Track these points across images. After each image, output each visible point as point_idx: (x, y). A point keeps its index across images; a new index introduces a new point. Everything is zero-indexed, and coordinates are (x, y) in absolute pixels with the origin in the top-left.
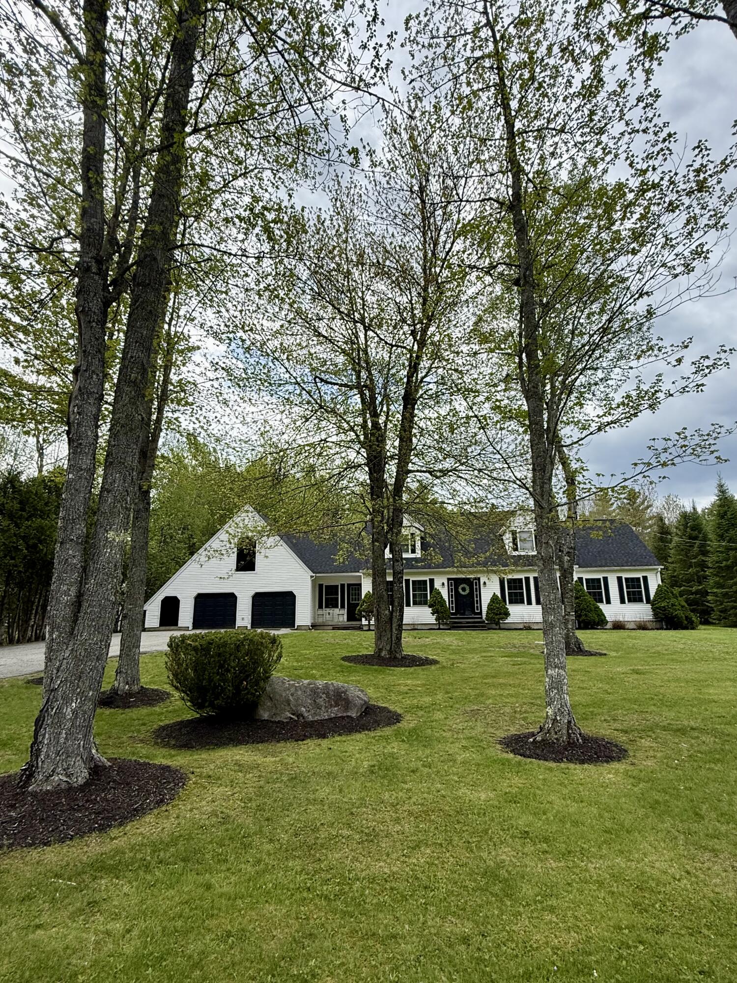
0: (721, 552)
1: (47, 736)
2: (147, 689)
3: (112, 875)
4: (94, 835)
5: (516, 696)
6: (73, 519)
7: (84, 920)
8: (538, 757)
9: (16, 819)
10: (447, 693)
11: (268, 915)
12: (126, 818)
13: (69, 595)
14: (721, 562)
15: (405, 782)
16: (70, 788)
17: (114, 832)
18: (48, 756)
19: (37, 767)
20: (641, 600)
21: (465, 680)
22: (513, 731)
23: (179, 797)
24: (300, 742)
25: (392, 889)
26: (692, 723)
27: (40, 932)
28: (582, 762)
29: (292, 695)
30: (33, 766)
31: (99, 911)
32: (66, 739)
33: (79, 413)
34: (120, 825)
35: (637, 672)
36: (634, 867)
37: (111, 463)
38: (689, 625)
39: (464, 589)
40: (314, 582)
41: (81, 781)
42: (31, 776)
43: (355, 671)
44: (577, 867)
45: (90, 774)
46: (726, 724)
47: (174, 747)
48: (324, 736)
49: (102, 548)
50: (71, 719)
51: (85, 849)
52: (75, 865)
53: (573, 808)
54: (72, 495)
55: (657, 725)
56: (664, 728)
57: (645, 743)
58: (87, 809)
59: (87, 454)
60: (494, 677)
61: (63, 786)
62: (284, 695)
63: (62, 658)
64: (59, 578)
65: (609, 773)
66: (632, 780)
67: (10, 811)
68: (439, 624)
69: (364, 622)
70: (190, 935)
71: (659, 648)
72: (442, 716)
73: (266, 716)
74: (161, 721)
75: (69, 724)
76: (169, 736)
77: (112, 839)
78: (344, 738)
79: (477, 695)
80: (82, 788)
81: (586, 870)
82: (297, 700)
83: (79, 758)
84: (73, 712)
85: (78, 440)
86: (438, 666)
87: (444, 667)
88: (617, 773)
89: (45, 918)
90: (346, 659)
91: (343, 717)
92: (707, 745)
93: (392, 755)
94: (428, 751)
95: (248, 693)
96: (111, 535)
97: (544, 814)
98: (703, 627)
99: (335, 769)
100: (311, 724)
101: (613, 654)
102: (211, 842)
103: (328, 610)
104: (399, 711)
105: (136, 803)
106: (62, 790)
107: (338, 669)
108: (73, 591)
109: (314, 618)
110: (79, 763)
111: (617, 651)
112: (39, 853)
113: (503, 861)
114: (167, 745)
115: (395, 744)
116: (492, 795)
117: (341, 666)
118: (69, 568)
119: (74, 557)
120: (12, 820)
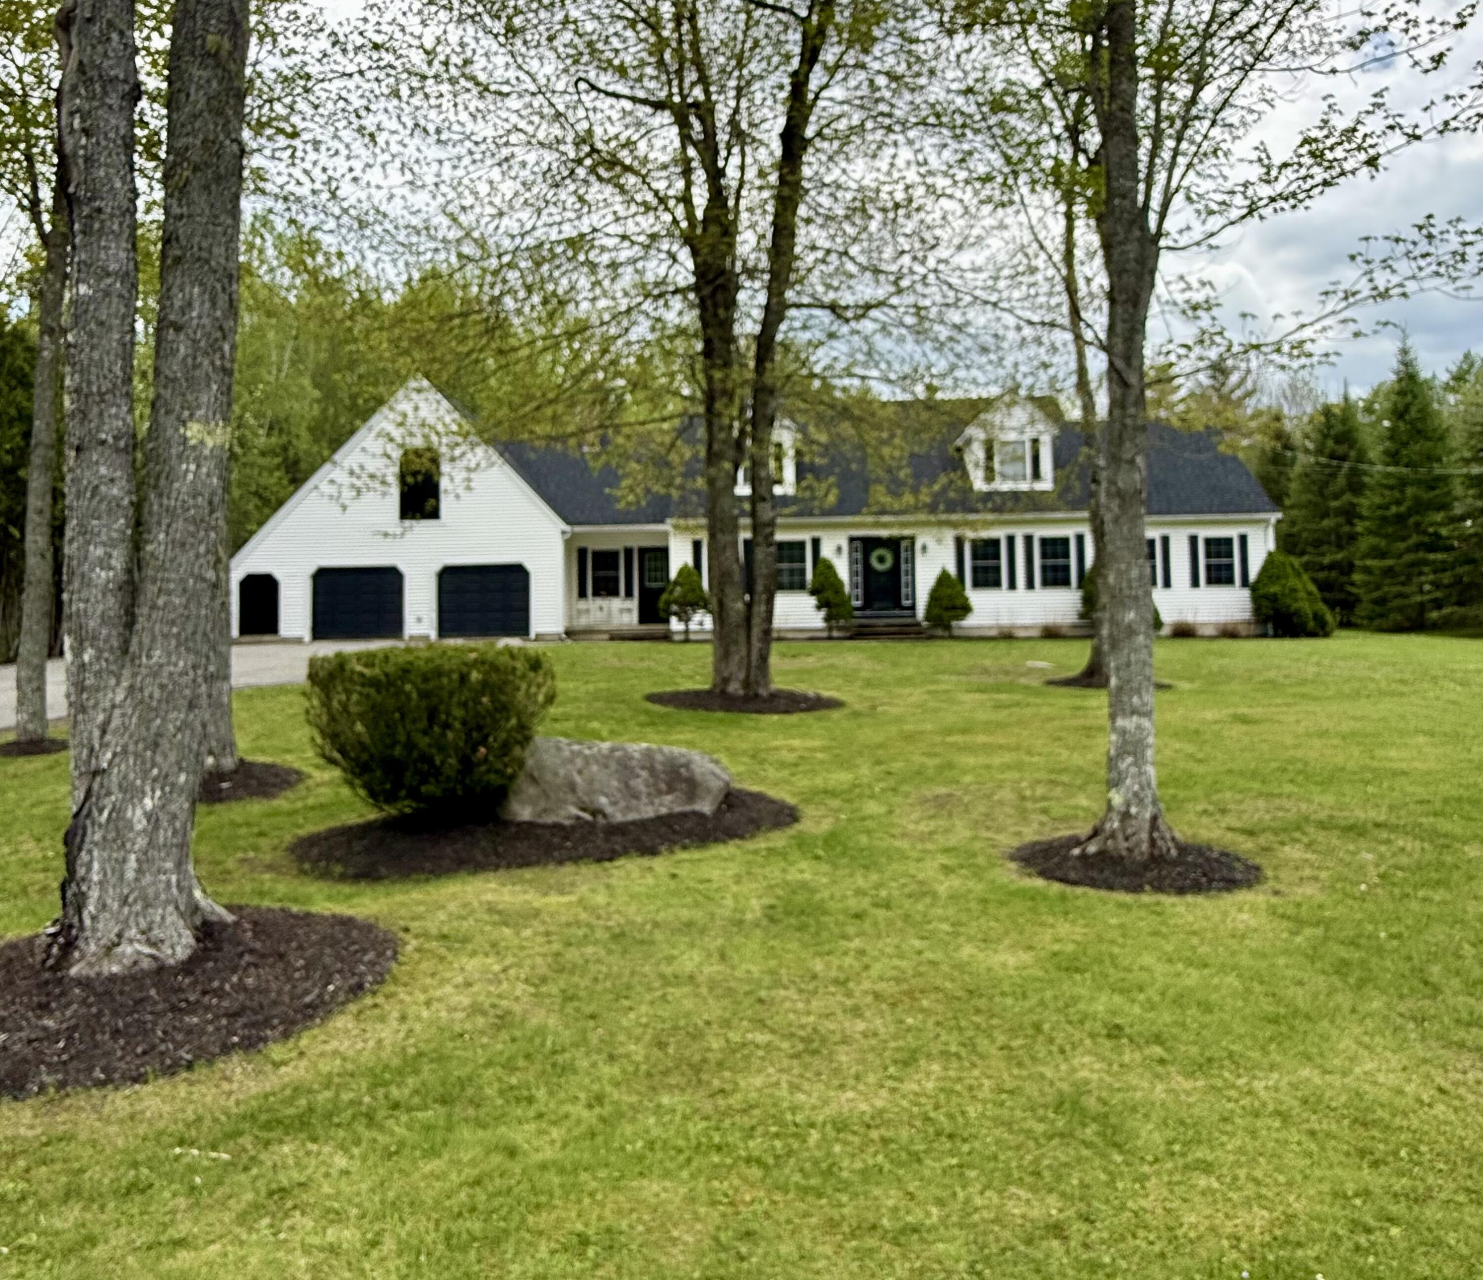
0: (1391, 488)
1: (96, 866)
2: (252, 765)
3: (303, 1136)
4: (235, 1058)
5: (1019, 766)
6: (101, 394)
7: (271, 1226)
8: (1094, 884)
9: (58, 1032)
10: (879, 762)
11: (653, 1200)
12: (294, 1022)
13: (111, 568)
14: (1386, 507)
15: (845, 937)
16: (161, 970)
17: (277, 1051)
18: (103, 906)
19: (82, 928)
20: (1230, 581)
21: (909, 738)
22: (1031, 834)
23: (395, 981)
24: (607, 864)
25: (885, 1141)
26: (1372, 814)
27: (184, 1256)
28: (1181, 891)
29: (580, 772)
30: (71, 926)
31: (295, 1207)
32: (140, 871)
33: (86, 132)
34: (286, 1036)
35: (1244, 720)
36: (1338, 1084)
37: (178, 260)
38: (1320, 630)
39: (881, 560)
40: (568, 543)
41: (182, 953)
42: (69, 946)
43: (679, 723)
44: (1233, 1086)
45: (198, 940)
46: (1436, 814)
47: (343, 878)
48: (652, 852)
49: (174, 461)
50: (144, 831)
51: (226, 1086)
52: (216, 1120)
53: (1193, 977)
54: (91, 335)
55: (1307, 819)
56: (1322, 825)
57: (1293, 852)
58: (208, 1008)
59: (117, 236)
60: (964, 731)
61: (146, 964)
62: (562, 772)
63: (108, 704)
64: (83, 530)
65: (1240, 910)
66: (1285, 924)
67: (40, 1017)
68: (830, 629)
69: (675, 625)
70: (504, 1246)
71: (1272, 674)
72: (882, 810)
73: (524, 812)
74: (299, 826)
75: (141, 842)
76: (328, 857)
77: (277, 1065)
78: (696, 855)
79: (941, 768)
80: (188, 966)
81: (1250, 1092)
82: (591, 782)
83: (170, 908)
84: (148, 816)
85: (90, 199)
86: (845, 711)
87: (856, 714)
88: (1254, 909)
89: (183, 1228)
90: (653, 698)
91: (684, 815)
92: (1410, 855)
93: (804, 886)
94: (874, 877)
95: (489, 771)
96: (193, 431)
97: (1141, 989)
98: (1344, 633)
99: (698, 915)
100: (621, 829)
101: (1185, 686)
102: (489, 1064)
103: (600, 602)
104: (791, 800)
105: (307, 992)
106: (145, 974)
107: (642, 718)
108: (118, 560)
109: (570, 618)
110: (172, 917)
111: (1191, 680)
112: (127, 1097)
113: (1087, 1082)
114: (326, 875)
115: (804, 865)
116: (1026, 957)
117: (647, 712)
118: (103, 506)
119: (112, 480)
120: (51, 1037)
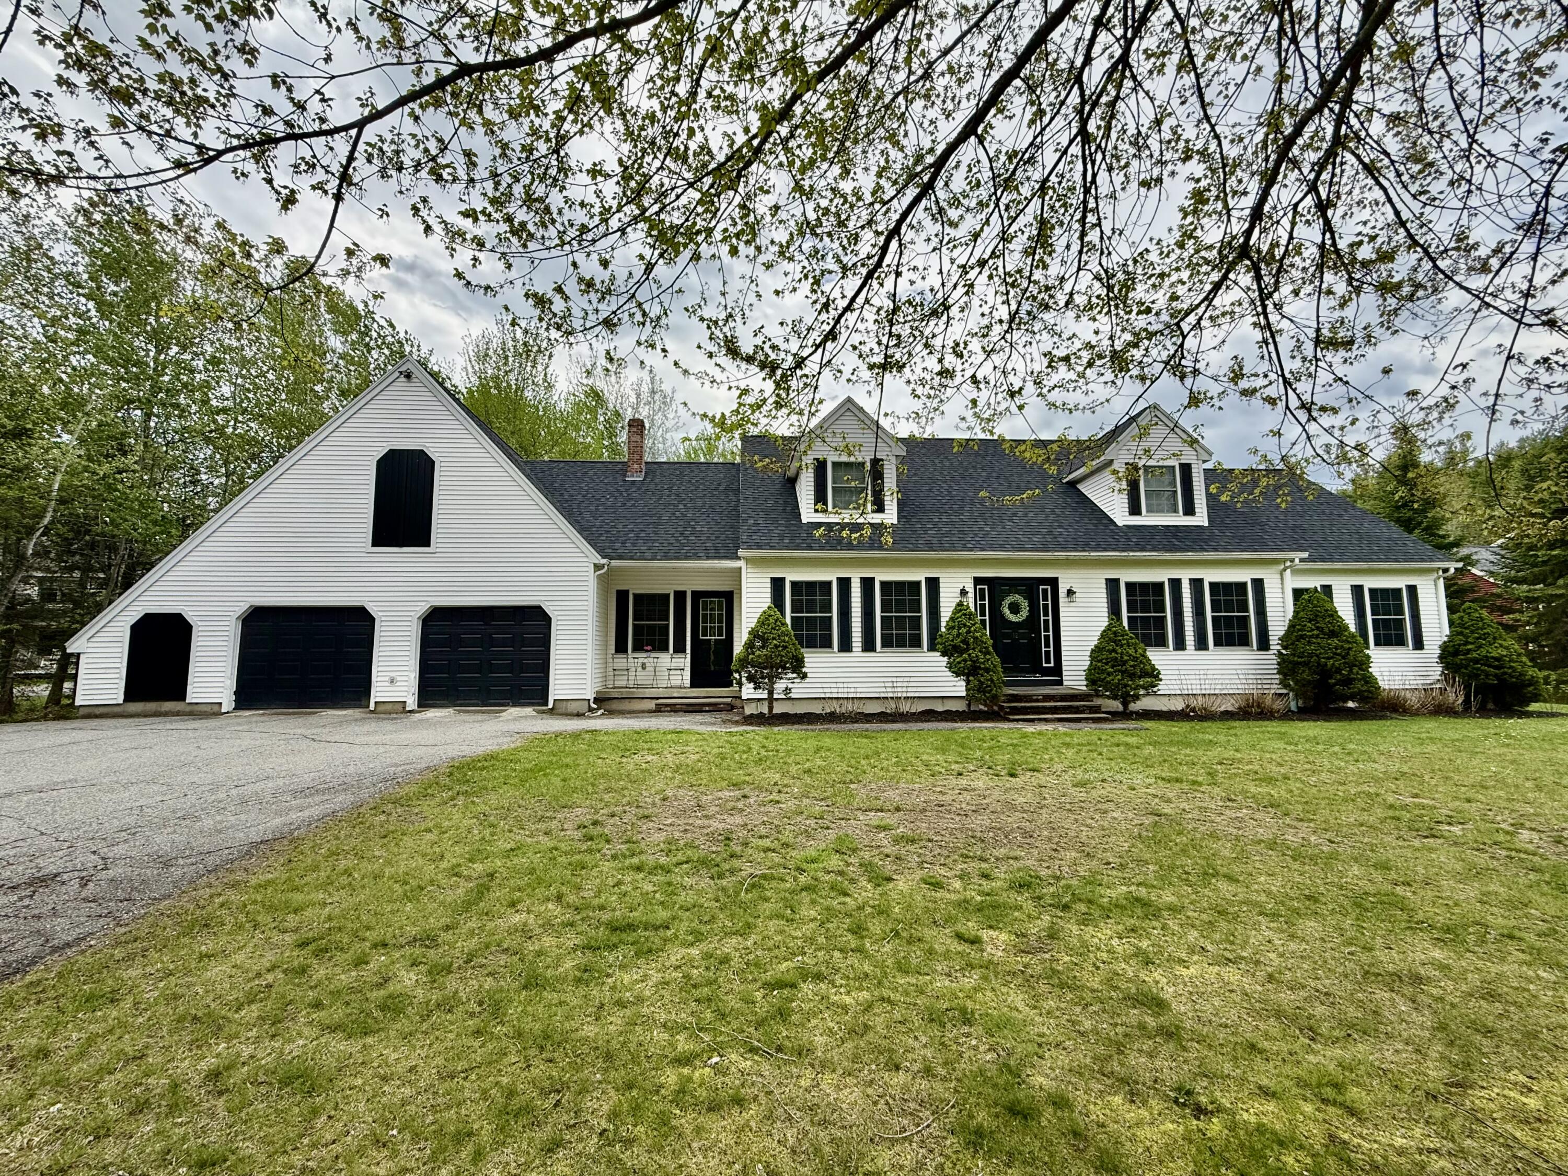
20: (1401, 641)
39: (1015, 608)
40: (605, 579)
68: (974, 700)
103: (641, 657)
109: (604, 679)
